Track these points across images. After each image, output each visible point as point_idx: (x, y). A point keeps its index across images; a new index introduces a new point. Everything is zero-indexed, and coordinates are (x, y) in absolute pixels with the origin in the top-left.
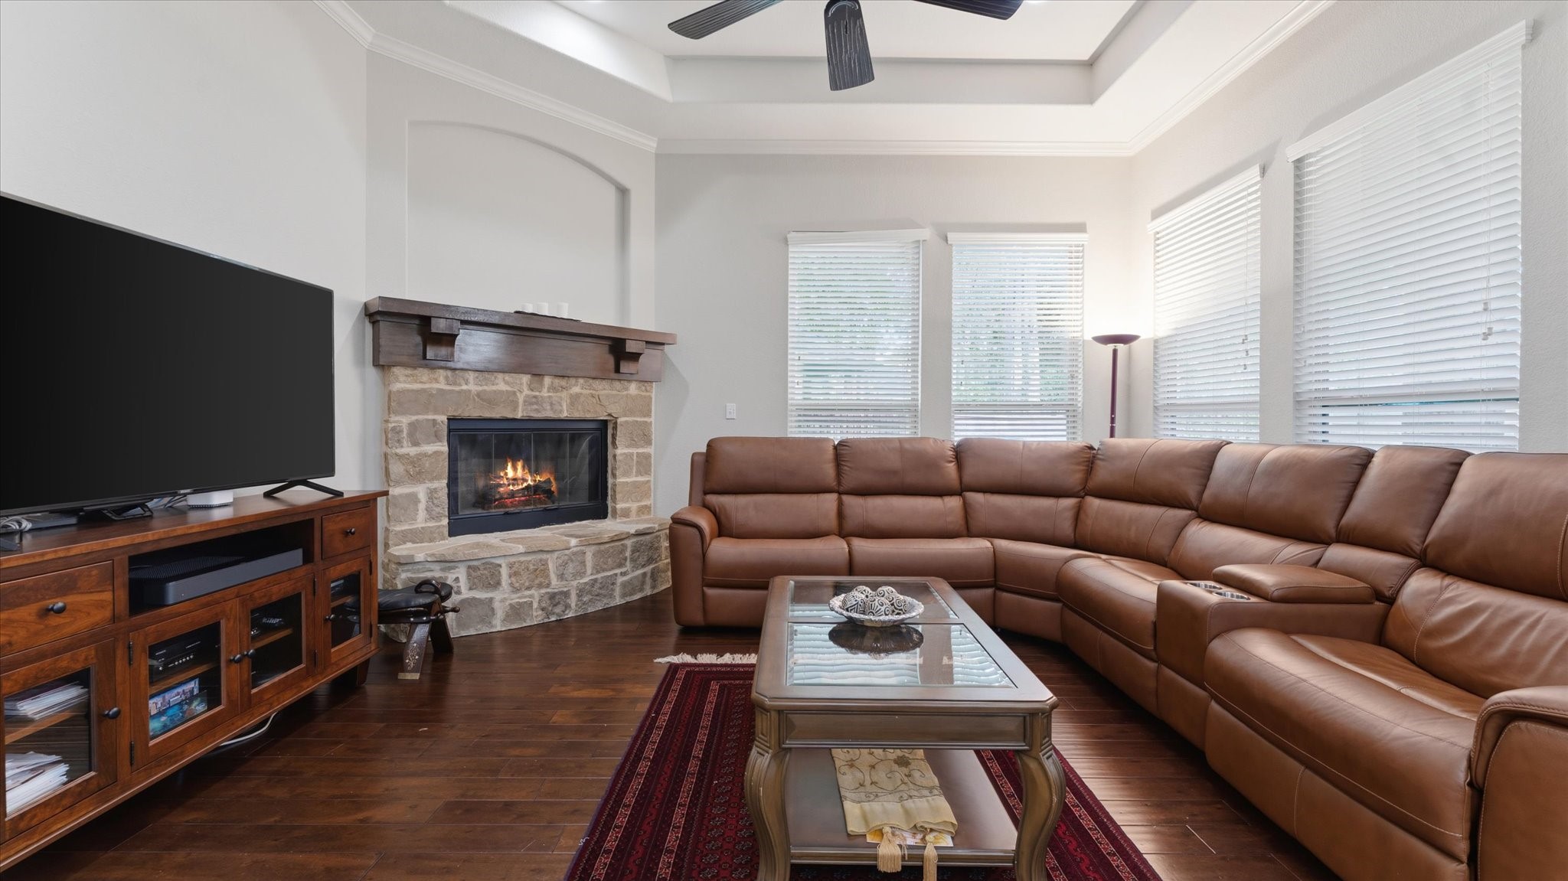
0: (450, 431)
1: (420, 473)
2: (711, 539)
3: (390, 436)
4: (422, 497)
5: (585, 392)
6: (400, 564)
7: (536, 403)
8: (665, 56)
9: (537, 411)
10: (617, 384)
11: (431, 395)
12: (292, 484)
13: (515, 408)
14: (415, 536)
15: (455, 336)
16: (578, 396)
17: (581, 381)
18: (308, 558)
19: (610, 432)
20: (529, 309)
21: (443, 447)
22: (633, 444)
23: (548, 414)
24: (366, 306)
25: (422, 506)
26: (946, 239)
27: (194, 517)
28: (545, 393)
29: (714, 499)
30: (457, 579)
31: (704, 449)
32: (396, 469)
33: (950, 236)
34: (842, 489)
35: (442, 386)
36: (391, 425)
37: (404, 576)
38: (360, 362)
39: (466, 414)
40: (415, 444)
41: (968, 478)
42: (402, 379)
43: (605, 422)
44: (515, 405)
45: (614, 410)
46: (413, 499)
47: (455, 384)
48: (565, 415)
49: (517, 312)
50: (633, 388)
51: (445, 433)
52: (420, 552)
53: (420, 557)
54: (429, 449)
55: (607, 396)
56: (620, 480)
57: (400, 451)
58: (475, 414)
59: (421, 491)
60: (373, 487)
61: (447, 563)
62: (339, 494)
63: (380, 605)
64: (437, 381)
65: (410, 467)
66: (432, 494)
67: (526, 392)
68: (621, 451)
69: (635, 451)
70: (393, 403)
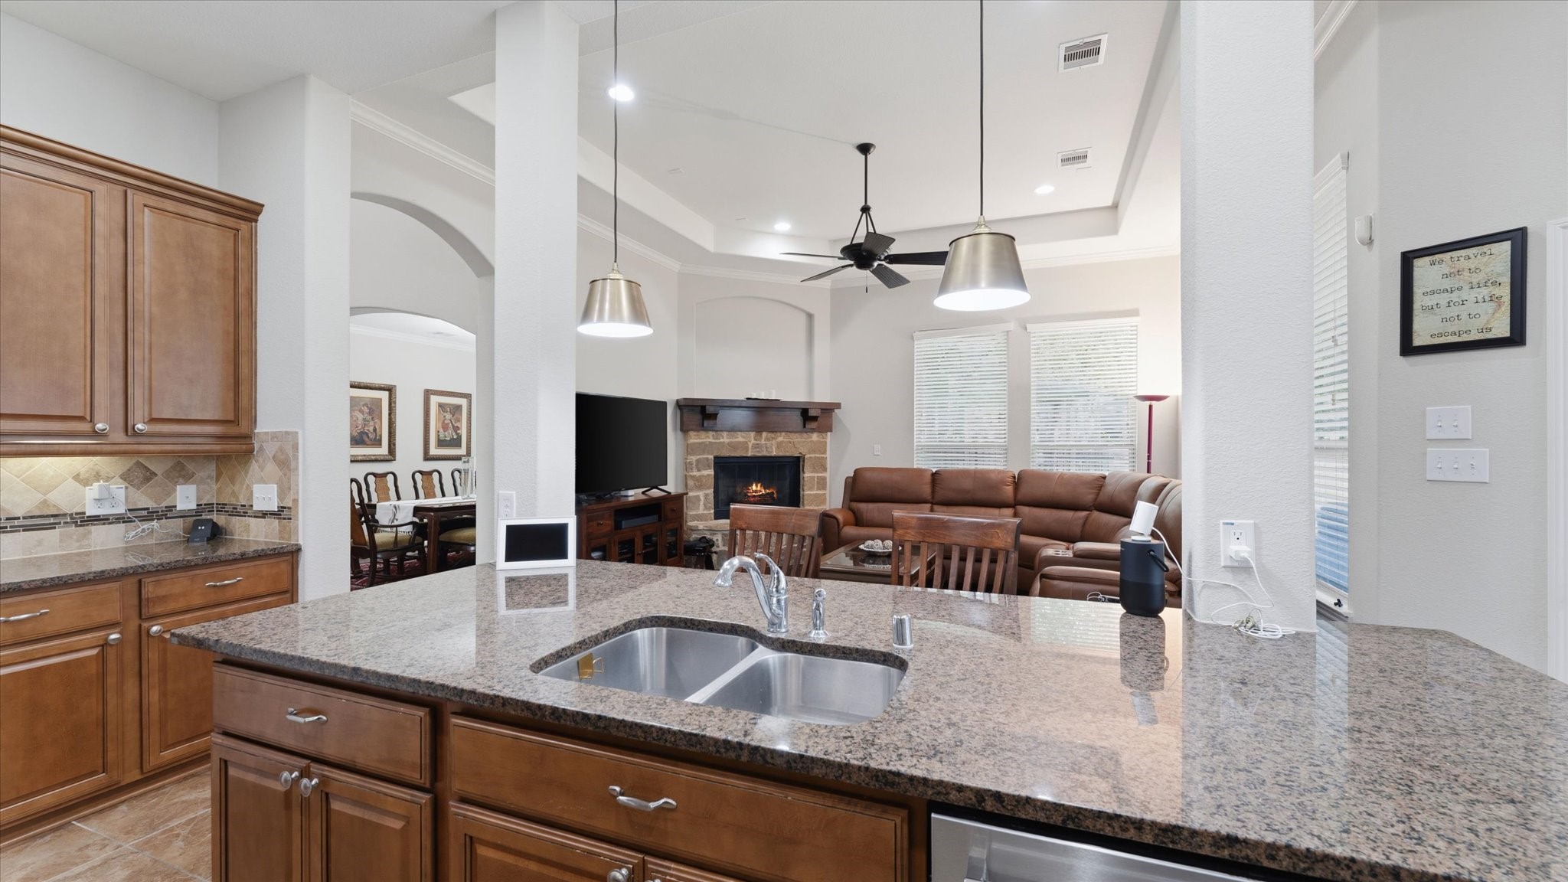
0: (715, 463)
1: (702, 485)
2: (844, 526)
3: (687, 466)
4: (702, 498)
5: (785, 440)
6: (692, 530)
7: (758, 448)
8: (830, 241)
9: (759, 452)
10: (805, 435)
11: (706, 445)
12: (651, 489)
13: (747, 451)
14: (699, 518)
15: (717, 414)
16: (782, 442)
17: (783, 434)
18: (660, 519)
19: (801, 463)
20: (754, 396)
21: (711, 472)
22: (815, 470)
23: (765, 453)
24: (678, 401)
25: (702, 503)
26: (1026, 329)
27: (623, 500)
28: (763, 442)
29: (855, 505)
30: (717, 540)
31: (852, 475)
32: (691, 483)
33: (1028, 326)
34: (934, 501)
35: (711, 440)
36: (688, 461)
37: (694, 536)
38: (675, 429)
39: (722, 455)
40: (699, 470)
41: (1019, 497)
42: (693, 437)
43: (799, 458)
44: (747, 449)
45: (803, 450)
46: (698, 498)
47: (717, 439)
48: (774, 454)
49: (748, 399)
50: (815, 437)
51: (713, 465)
52: (701, 525)
53: (701, 527)
54: (705, 473)
55: (798, 442)
56: (806, 493)
57: (691, 474)
58: (727, 454)
59: (701, 494)
60: (680, 491)
61: (713, 531)
62: (669, 493)
63: (685, 546)
64: (709, 437)
65: (696, 482)
66: (706, 495)
67: (753, 441)
68: (807, 475)
69: (816, 475)
70: (689, 450)
